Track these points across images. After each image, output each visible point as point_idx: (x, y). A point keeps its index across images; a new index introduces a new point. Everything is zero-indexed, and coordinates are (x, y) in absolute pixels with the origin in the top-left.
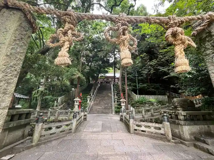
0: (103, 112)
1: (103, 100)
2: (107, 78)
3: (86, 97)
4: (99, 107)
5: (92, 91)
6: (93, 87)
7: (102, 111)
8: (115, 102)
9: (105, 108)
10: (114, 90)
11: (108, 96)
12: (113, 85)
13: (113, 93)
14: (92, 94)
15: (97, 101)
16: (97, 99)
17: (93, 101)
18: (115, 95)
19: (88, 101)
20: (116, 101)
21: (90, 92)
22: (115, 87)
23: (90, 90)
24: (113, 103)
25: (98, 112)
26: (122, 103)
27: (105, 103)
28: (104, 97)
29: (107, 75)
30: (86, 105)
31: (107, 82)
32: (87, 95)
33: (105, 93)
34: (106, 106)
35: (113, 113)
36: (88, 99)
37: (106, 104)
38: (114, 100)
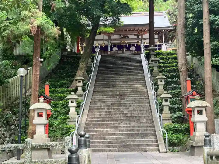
0: (124, 146)
1: (120, 105)
2: (123, 33)
3: (62, 99)
4: (111, 131)
5: (79, 76)
6: (82, 65)
7: (122, 142)
8: (161, 111)
9: (132, 133)
10: (151, 71)
11: (135, 93)
12: (148, 56)
13: (149, 82)
14: (80, 89)
15: (100, 109)
16: (99, 104)
17: (86, 111)
18: (161, 88)
19: (73, 110)
20: (166, 109)
21: (72, 82)
22: (155, 61)
23: (74, 76)
24: (156, 114)
25: (108, 146)
26: (196, 112)
27: (129, 115)
28: (122, 95)
29: (125, 20)
30: (66, 123)
31: (120, 47)
32: (62, 92)
33: (121, 82)
34: (133, 124)
35: (162, 148)
36: (71, 104)
37: (130, 118)
38: (160, 103)
